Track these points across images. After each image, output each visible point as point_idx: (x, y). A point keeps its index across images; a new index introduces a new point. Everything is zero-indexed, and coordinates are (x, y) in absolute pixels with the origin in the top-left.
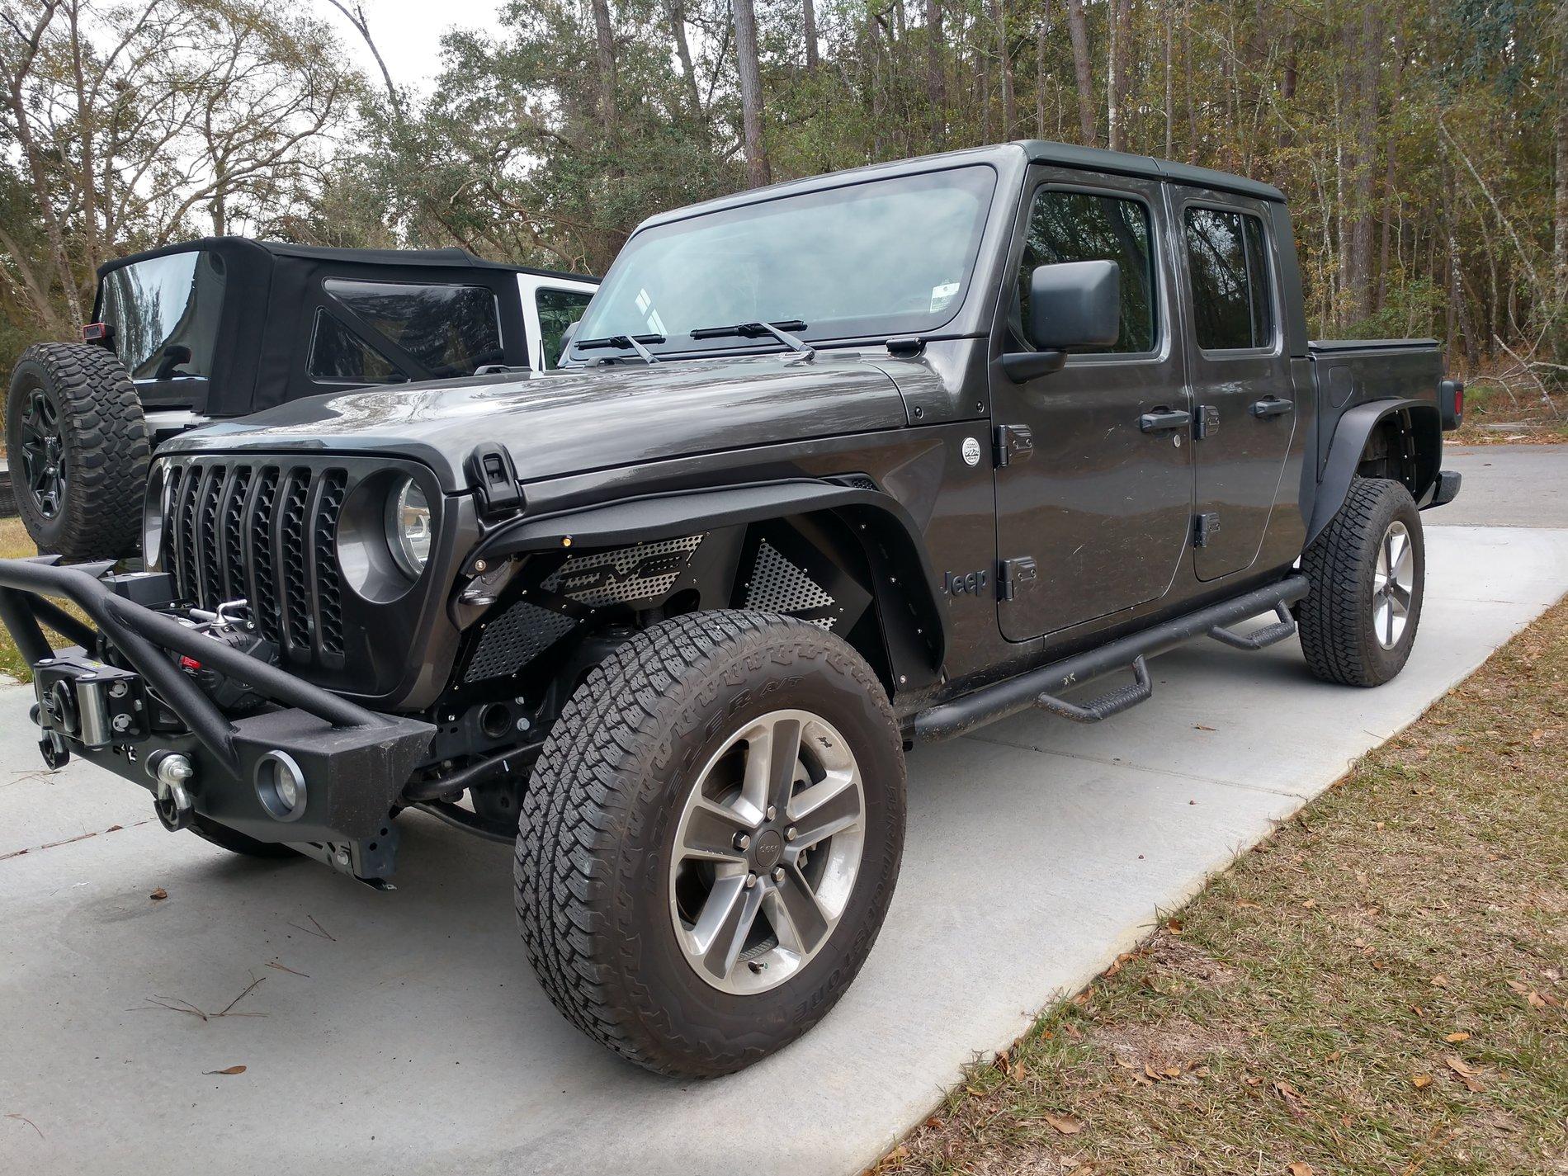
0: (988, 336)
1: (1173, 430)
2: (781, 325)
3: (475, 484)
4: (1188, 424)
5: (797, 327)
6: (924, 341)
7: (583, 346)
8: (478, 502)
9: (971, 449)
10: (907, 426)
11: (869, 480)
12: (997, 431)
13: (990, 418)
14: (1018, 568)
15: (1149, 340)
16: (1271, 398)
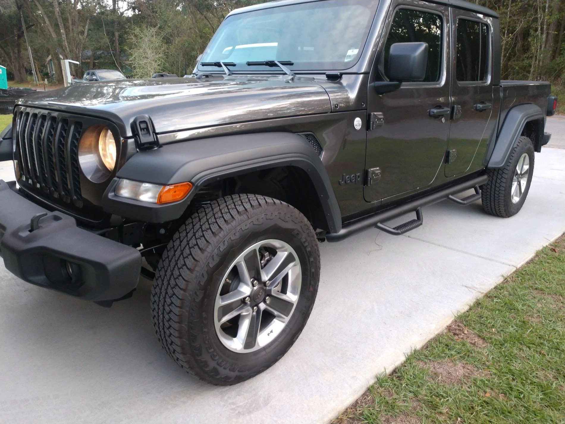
0: (369, 74)
1: (443, 116)
2: (282, 62)
3: (135, 134)
4: (448, 114)
5: (289, 64)
6: (342, 74)
7: (204, 65)
8: (136, 142)
9: (358, 122)
10: (331, 112)
11: (314, 136)
12: (369, 115)
13: (367, 110)
14: (373, 172)
15: (436, 77)
16: (483, 103)
